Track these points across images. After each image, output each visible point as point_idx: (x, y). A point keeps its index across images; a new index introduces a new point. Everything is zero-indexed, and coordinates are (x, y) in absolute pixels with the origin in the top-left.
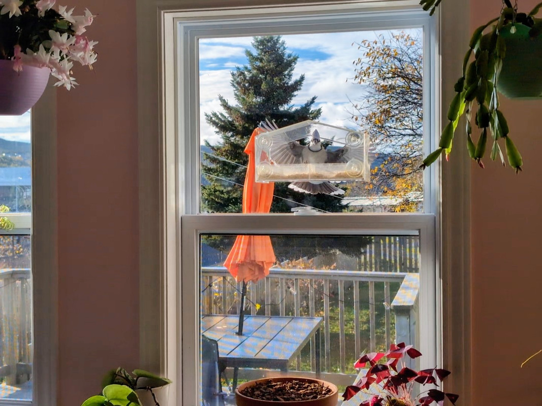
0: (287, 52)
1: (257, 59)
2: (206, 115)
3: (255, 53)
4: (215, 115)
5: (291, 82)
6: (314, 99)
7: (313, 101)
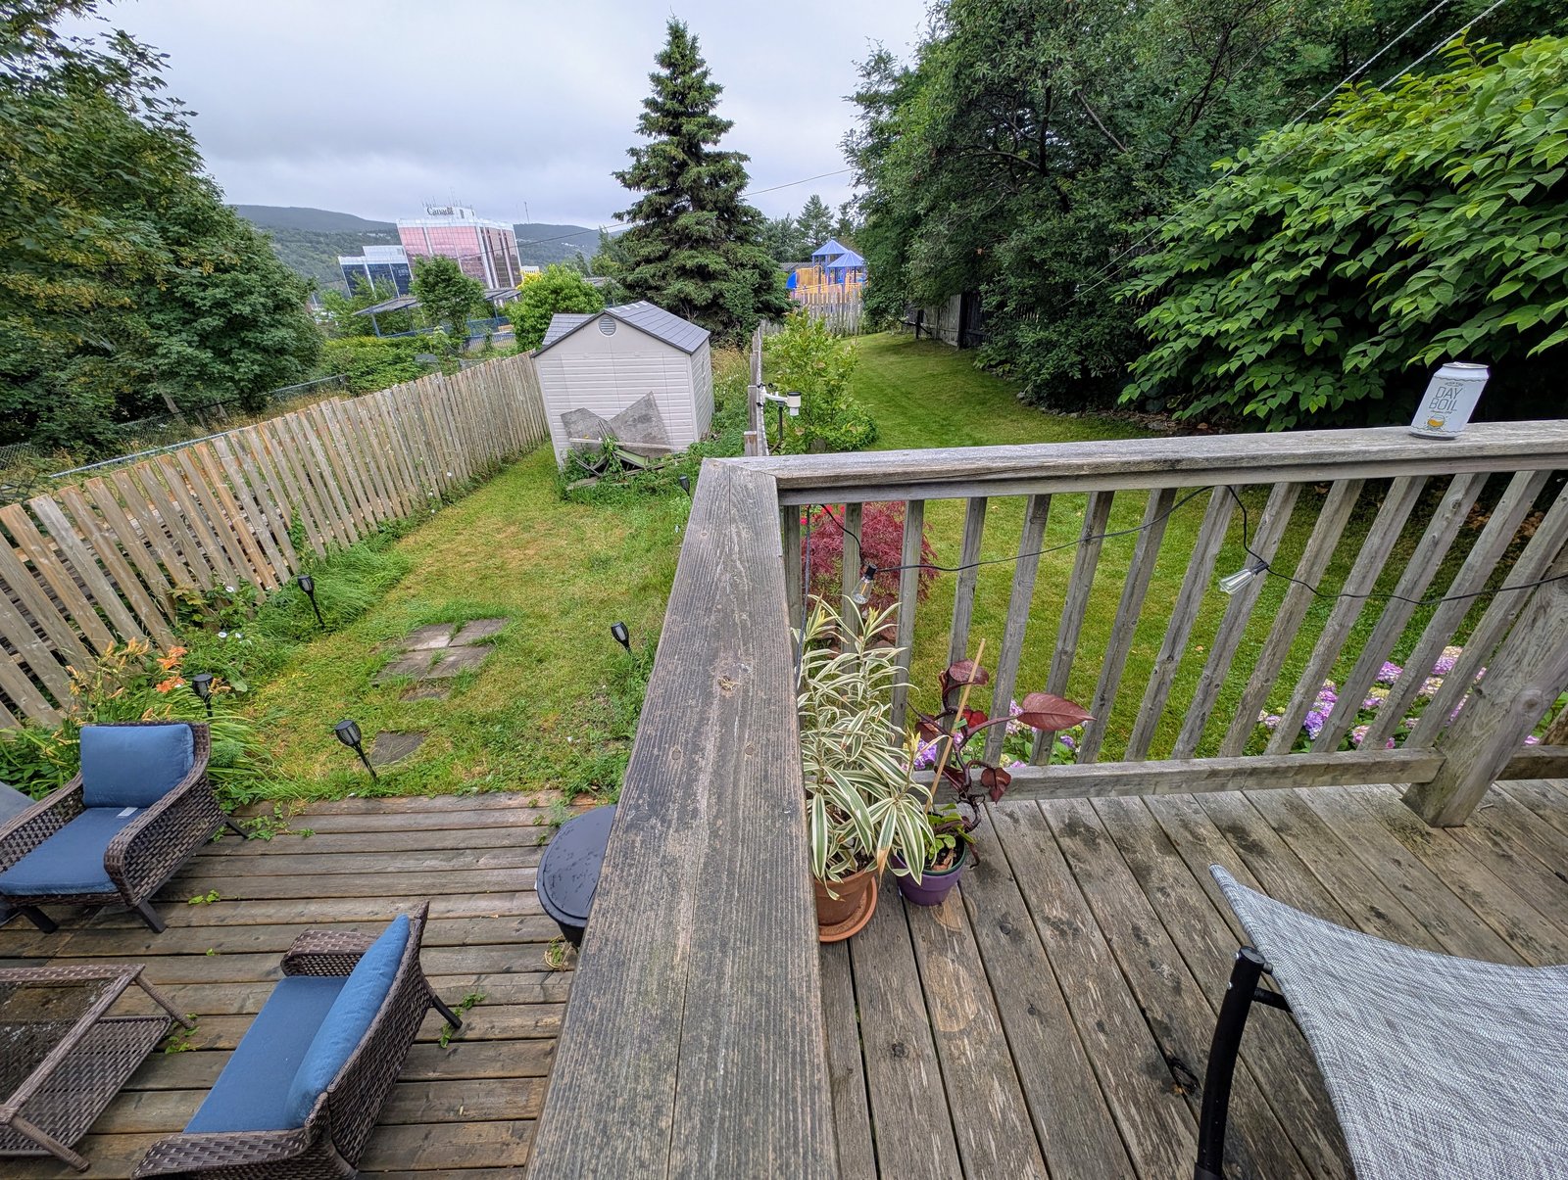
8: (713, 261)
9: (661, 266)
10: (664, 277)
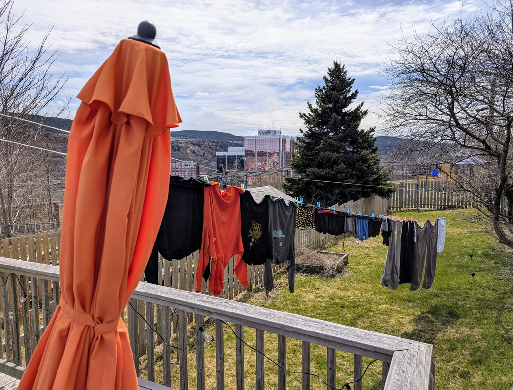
0: (348, 76)
1: (330, 82)
2: (300, 113)
3: (329, 78)
4: (305, 114)
5: (349, 95)
6: (363, 103)
7: (362, 105)
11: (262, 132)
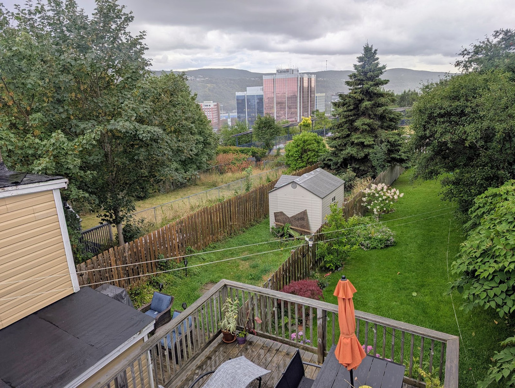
8: (368, 140)
9: (345, 141)
10: (345, 145)
11: (280, 72)
